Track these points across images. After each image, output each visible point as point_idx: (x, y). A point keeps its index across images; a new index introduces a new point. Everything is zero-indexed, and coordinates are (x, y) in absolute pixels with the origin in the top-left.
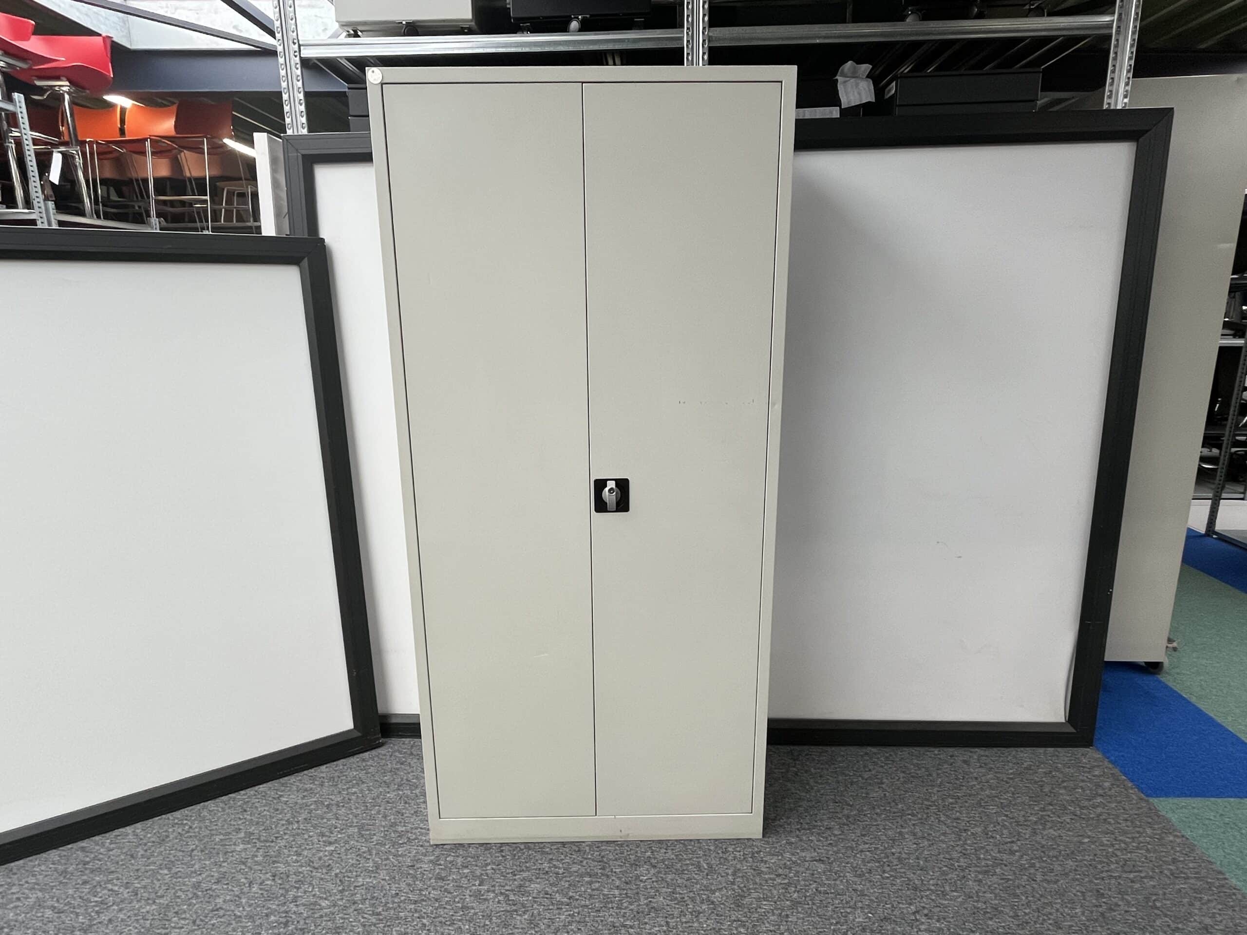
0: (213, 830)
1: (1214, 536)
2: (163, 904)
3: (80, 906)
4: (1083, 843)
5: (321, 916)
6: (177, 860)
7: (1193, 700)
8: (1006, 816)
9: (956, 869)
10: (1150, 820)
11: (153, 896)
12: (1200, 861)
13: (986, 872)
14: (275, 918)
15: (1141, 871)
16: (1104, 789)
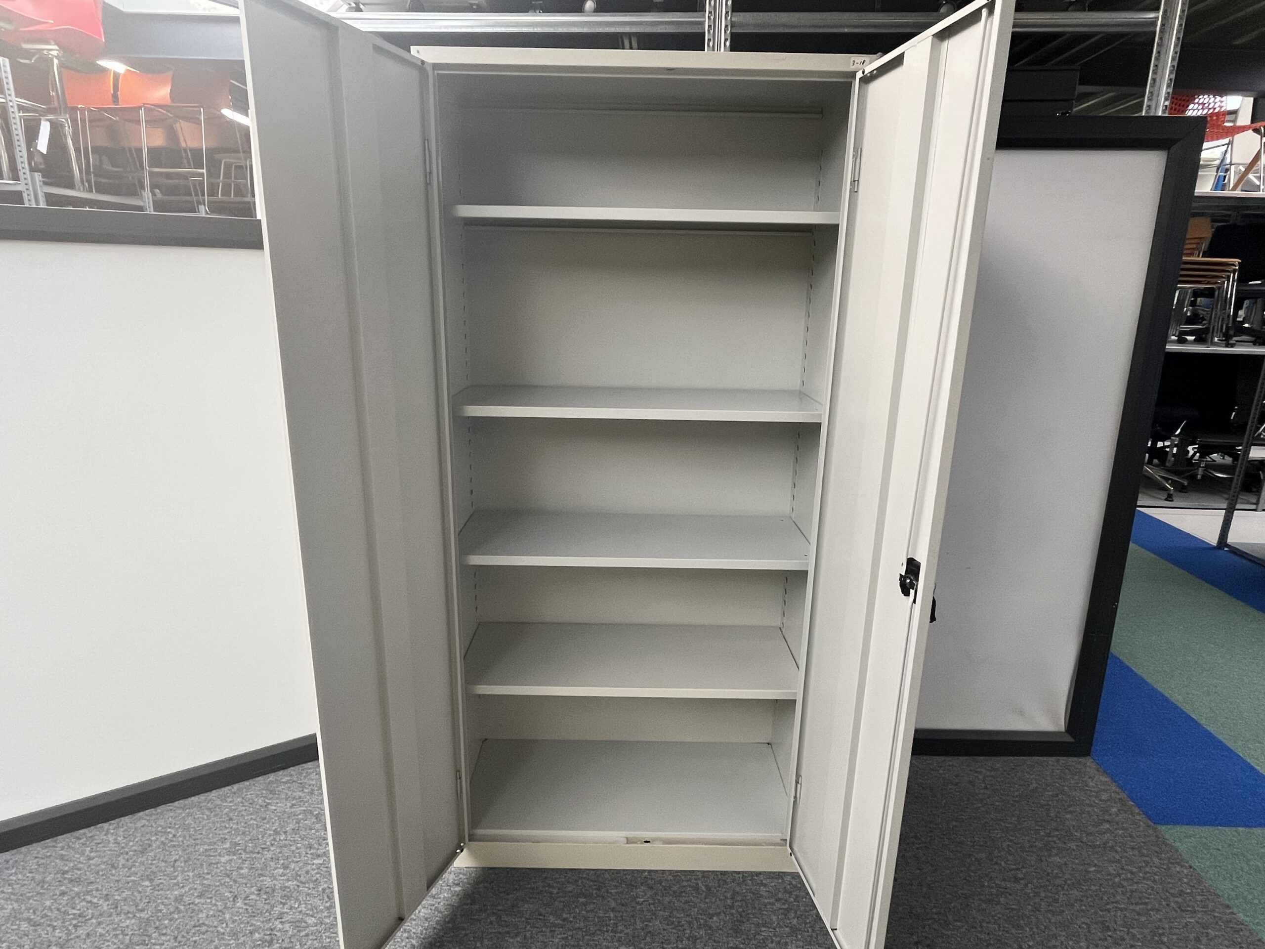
0: (197, 839)
1: (1226, 549)
2: (144, 918)
3: (57, 919)
4: (1089, 872)
5: (307, 935)
6: (159, 871)
7: (1203, 722)
8: (1011, 841)
9: (960, 898)
10: (1157, 849)
11: (133, 909)
12: (1207, 894)
13: (989, 901)
14: (259, 936)
15: (1146, 904)
16: (1110, 815)
